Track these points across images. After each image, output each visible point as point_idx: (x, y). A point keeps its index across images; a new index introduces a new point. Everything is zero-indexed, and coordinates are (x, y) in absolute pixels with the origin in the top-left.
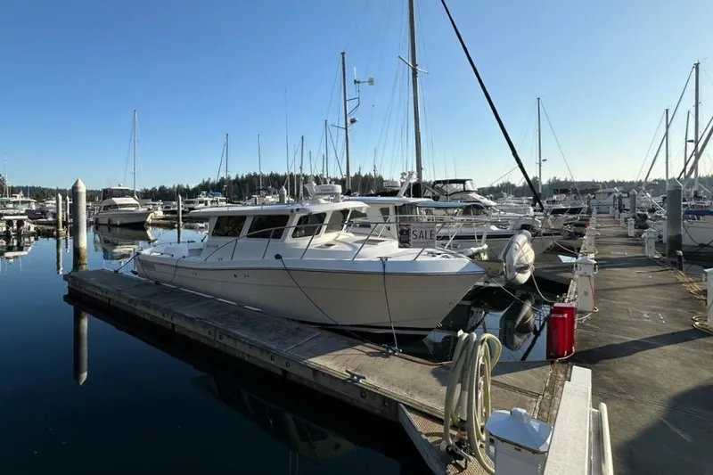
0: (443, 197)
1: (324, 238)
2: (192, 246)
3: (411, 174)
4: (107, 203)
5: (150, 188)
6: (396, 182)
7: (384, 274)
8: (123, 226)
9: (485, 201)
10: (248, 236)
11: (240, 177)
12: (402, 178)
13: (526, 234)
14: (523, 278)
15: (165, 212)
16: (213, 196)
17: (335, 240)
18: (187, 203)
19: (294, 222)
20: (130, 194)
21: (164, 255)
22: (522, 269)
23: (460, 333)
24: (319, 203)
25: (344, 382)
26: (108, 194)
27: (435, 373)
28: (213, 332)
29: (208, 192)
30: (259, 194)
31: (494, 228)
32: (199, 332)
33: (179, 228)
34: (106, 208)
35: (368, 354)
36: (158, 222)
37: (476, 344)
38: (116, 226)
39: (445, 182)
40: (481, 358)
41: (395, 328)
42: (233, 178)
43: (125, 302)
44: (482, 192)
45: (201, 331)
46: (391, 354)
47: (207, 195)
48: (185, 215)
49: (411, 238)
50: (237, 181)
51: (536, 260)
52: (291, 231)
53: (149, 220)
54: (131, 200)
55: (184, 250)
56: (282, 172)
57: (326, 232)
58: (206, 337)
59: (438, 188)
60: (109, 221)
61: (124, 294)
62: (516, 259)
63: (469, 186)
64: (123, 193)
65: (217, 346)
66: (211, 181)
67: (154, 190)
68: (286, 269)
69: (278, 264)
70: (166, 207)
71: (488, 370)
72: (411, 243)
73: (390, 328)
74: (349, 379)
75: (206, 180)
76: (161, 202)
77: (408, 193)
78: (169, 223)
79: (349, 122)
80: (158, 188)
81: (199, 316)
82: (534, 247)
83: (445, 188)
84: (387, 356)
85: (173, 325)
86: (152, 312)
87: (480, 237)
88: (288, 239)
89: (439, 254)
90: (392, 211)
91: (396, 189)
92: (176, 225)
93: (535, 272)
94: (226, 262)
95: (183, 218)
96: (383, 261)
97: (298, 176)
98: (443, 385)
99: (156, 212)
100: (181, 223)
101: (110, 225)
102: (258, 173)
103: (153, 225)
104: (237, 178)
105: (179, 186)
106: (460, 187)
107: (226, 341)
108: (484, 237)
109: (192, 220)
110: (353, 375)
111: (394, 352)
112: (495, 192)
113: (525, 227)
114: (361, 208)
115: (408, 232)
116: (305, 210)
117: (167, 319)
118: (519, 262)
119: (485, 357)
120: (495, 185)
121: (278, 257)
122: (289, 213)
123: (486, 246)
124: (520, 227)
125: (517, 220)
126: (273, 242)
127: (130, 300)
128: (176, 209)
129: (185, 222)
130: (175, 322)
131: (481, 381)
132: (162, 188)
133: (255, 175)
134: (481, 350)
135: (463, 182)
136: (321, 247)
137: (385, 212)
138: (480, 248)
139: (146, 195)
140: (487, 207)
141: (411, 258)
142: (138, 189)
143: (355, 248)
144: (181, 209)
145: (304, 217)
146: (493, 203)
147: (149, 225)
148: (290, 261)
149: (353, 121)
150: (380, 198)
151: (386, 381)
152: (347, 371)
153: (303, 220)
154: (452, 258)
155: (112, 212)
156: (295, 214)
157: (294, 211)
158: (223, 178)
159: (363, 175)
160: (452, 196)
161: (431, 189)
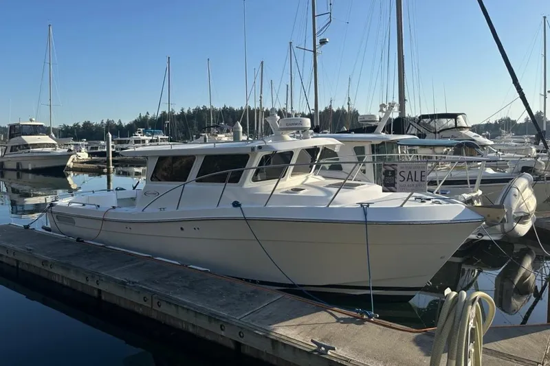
0: (429, 135)
1: (291, 181)
2: (121, 195)
3: (392, 106)
4: (15, 141)
5: (71, 125)
6: (373, 116)
7: (366, 222)
8: (36, 171)
9: (481, 139)
10: (197, 181)
11: (186, 111)
12: (381, 111)
13: (528, 179)
14: (523, 229)
15: (90, 154)
16: (153, 134)
17: (302, 184)
18: (120, 142)
19: (255, 162)
20: (45, 131)
21: (87, 207)
22: (522, 219)
23: (448, 291)
24: (283, 140)
25: (310, 354)
26: (16, 131)
27: (418, 342)
28: (149, 297)
29: (146, 129)
30: (209, 132)
31: (490, 171)
32: (132, 299)
33: (108, 173)
34: (13, 149)
35: (338, 320)
36: (82, 166)
37: (466, 303)
38: (27, 171)
39: (433, 117)
40: (472, 321)
41: (374, 288)
42: (177, 112)
43: (39, 265)
44: (477, 129)
45: (136, 298)
46: (366, 320)
47: (144, 133)
48: (116, 158)
49: (397, 181)
50: (182, 116)
51: (538, 209)
52: (252, 172)
53: (70, 163)
54: (45, 139)
55: (113, 199)
56: (237, 107)
57: (292, 175)
58: (141, 305)
59: (424, 124)
60: (18, 165)
61: (37, 254)
62: (514, 207)
63: (461, 121)
64: (36, 130)
65: (154, 315)
66: (150, 116)
67: (76, 127)
68: (245, 219)
69: (236, 213)
70: (92, 148)
71: (480, 335)
72: (397, 185)
73: (368, 288)
74: (315, 351)
75: (143, 115)
76: (84, 142)
77: (387, 129)
78: (96, 167)
79: (318, 43)
80: (81, 124)
81: (131, 279)
82: (536, 193)
83: (432, 124)
84: (362, 322)
85: (100, 291)
86: (72, 276)
87: (473, 182)
88: (248, 183)
89: (429, 199)
90: (368, 150)
91: (373, 124)
92: (105, 170)
93: (536, 223)
94: (171, 212)
95: (113, 161)
96: (364, 207)
97: (258, 111)
98: (427, 355)
99: (79, 154)
100: (112, 167)
101: (20, 171)
102: (208, 107)
103: (74, 170)
104: (183, 113)
105: (108, 122)
106: (451, 122)
107: (164, 308)
108: (478, 182)
109: (125, 164)
110: (320, 346)
111: (370, 317)
112: (492, 130)
113: (526, 169)
114: (334, 146)
115: (394, 173)
116: (268, 147)
117: (92, 283)
118: (519, 210)
119: (477, 318)
120: (492, 121)
121: (236, 204)
122: (249, 152)
123: (480, 193)
124: (520, 170)
125: (516, 163)
126: (230, 186)
127: (44, 262)
128: (106, 150)
129: (116, 166)
130: (101, 287)
131: (471, 348)
132: (87, 125)
133: (205, 110)
134: (472, 312)
135: (454, 116)
136: (287, 192)
137: (359, 151)
138: (474, 195)
139: (66, 133)
140: (483, 146)
141: (397, 204)
143: (329, 193)
144: (111, 150)
145: (267, 156)
146: (490, 142)
147: (70, 169)
148: (251, 209)
149: (323, 42)
150: (353, 135)
151: (360, 352)
152: (312, 341)
153: (266, 160)
154: (444, 205)
155: (22, 154)
156: (256, 154)
157: (256, 149)
158: (164, 112)
159: (335, 110)
160: (441, 134)
161: (416, 125)
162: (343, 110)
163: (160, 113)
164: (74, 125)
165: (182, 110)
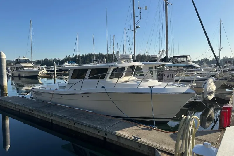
0: (176, 63)
1: (124, 79)
2: (60, 85)
3: (163, 51)
4: (18, 65)
5: (40, 60)
6: (155, 56)
7: (151, 93)
8: (26, 77)
9: (196, 65)
10: (89, 79)
11: (84, 55)
12: (159, 53)
13: (213, 79)
14: (211, 97)
15: (47, 71)
16: (72, 64)
17: (129, 80)
18: (59, 66)
19: (111, 71)
20: (30, 62)
21: (46, 89)
22: (210, 94)
24: (121, 63)
26: (18, 61)
27: (171, 136)
29: (69, 61)
30: (94, 63)
31: (199, 77)
32: (64, 122)
34: (17, 68)
35: (142, 129)
36: (44, 75)
37: (189, 120)
38: (23, 77)
39: (178, 57)
40: (191, 126)
41: (155, 118)
42: (81, 55)
44: (195, 62)
46: (152, 129)
47: (68, 63)
48: (57, 72)
49: (163, 78)
50: (83, 57)
51: (216, 90)
52: (109, 75)
53: (39, 74)
54: (30, 65)
55: (56, 86)
56: (104, 54)
57: (125, 76)
58: (68, 125)
59: (175, 59)
60: (19, 74)
61: (27, 106)
62: (208, 89)
63: (189, 59)
64: (26, 61)
65: (73, 128)
66: (71, 57)
67: (42, 61)
68: (107, 93)
70: (48, 69)
72: (163, 80)
73: (153, 118)
74: (133, 140)
75: (68, 56)
76: (45, 67)
77: (161, 60)
78: (49, 76)
79: (135, 28)
80: (44, 60)
81: (64, 115)
82: (216, 84)
83: (178, 60)
85: (52, 120)
86: (41, 114)
87: (193, 81)
88: (108, 79)
89: (176, 85)
91: (156, 58)
92: (53, 77)
93: (216, 95)
94: (78, 91)
95: (56, 74)
96: (151, 88)
97: (112, 55)
98: (175, 141)
99: (43, 70)
100: (56, 76)
101: (20, 77)
102: (93, 53)
103: (41, 77)
104: (83, 55)
105: (54, 59)
106: (185, 59)
107: (77, 126)
109: (61, 73)
110: (135, 138)
111: (154, 128)
112: (201, 62)
113: (212, 76)
114: (140, 65)
115: (162, 75)
116: (115, 66)
117: (49, 117)
119: (193, 126)
120: (200, 60)
121: (103, 87)
122: (108, 67)
123: (195, 84)
124: (210, 76)
125: (209, 74)
126: (101, 81)
127: (30, 110)
128: (53, 69)
129: (57, 75)
130: (52, 118)
132: (46, 60)
133: (92, 54)
135: (186, 57)
136: (122, 83)
137: (151, 68)
138: (193, 85)
139: (37, 63)
140: (197, 68)
142: (34, 60)
143: (138, 83)
144: (55, 69)
145: (115, 69)
147: (39, 76)
148: (109, 89)
149: (137, 27)
150: (148, 63)
153: (115, 70)
154: (181, 87)
155: (20, 71)
156: (111, 68)
157: (111, 66)
158: (76, 55)
159: (142, 55)
160: (181, 63)
161: (172, 60)
162: (145, 55)
163: (74, 55)
164: (41, 60)
165: (83, 54)
